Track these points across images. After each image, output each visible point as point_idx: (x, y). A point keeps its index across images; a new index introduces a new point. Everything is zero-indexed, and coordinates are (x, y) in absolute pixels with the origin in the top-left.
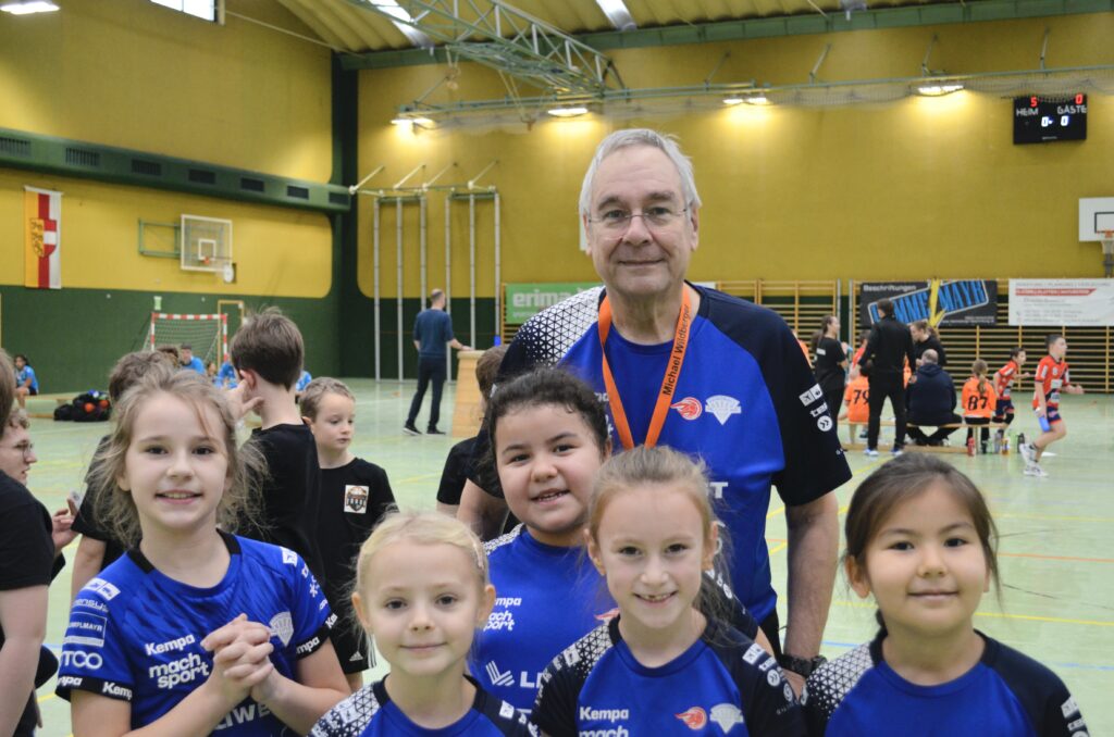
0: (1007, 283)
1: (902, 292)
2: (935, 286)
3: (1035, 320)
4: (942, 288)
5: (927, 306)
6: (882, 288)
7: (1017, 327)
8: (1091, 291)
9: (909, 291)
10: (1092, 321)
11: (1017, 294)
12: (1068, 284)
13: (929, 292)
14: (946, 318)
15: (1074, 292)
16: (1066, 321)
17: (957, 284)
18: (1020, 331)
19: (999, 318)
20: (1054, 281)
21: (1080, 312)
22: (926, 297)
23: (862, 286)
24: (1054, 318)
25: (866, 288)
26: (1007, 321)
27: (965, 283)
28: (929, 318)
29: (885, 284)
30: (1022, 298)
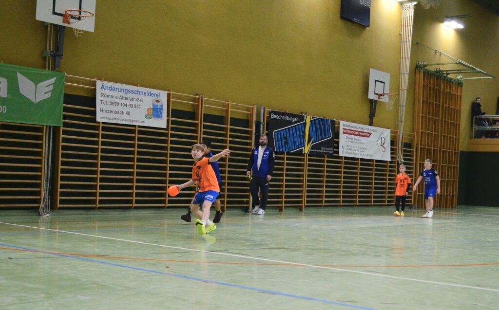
0: (339, 124)
1: (291, 123)
2: (308, 120)
3: (350, 153)
4: (311, 121)
5: (304, 137)
6: (282, 117)
7: (341, 157)
8: (370, 134)
9: (295, 122)
10: (370, 155)
11: (344, 133)
12: (363, 129)
13: (305, 124)
14: (313, 147)
15: (364, 134)
16: (361, 154)
17: (318, 119)
18: (343, 160)
19: (335, 150)
20: (357, 125)
21: (366, 149)
22: (303, 130)
23: (270, 113)
24: (356, 152)
25: (273, 116)
26: (338, 152)
27: (322, 119)
28: (304, 146)
29: (284, 114)
30: (345, 135)
